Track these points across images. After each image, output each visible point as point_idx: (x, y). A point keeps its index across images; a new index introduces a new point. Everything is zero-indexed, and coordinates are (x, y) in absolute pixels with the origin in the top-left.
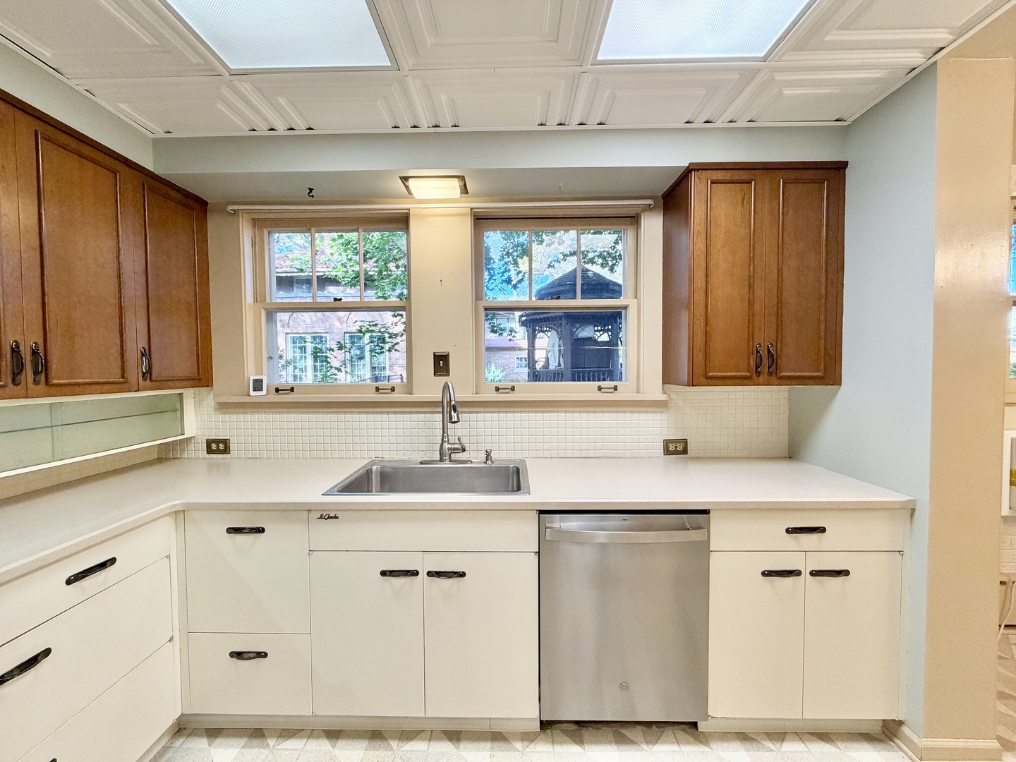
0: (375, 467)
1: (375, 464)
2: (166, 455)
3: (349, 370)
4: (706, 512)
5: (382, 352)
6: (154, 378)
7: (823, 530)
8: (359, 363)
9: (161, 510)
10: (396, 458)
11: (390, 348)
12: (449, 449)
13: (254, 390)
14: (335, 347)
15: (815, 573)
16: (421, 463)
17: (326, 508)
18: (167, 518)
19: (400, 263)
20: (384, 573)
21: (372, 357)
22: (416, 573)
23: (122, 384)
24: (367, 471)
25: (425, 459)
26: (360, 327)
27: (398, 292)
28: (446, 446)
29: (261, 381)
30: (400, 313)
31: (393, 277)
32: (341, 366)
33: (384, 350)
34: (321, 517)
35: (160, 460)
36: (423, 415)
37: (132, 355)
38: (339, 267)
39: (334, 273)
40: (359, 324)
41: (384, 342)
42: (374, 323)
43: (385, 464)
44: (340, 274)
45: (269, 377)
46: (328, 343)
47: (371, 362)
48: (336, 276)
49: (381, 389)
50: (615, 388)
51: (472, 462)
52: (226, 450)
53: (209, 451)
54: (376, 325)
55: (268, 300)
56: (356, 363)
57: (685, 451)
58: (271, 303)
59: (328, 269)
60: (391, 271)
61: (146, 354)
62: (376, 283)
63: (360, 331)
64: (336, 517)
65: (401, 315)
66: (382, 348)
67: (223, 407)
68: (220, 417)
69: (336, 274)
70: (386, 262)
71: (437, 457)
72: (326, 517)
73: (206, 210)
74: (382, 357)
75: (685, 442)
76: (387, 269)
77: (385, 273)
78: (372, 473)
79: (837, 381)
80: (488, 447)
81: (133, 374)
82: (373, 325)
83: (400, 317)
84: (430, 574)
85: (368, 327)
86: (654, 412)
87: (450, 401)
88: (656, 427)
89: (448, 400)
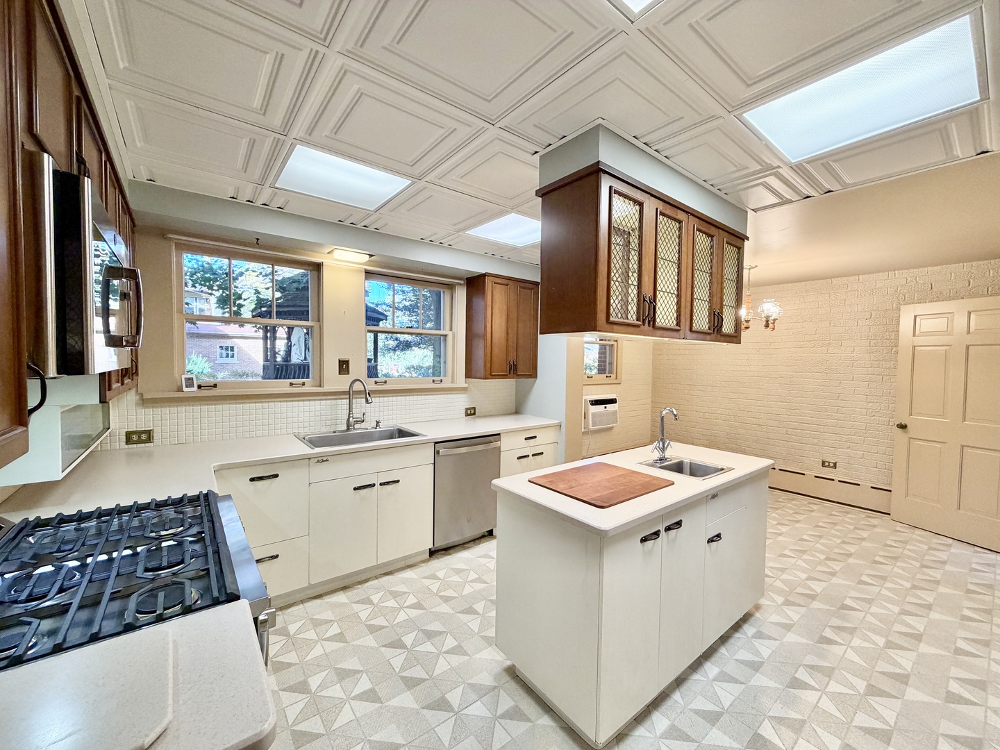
4: (499, 434)
7: (536, 437)
12: (353, 422)
13: (187, 387)
15: (534, 455)
17: (322, 455)
20: (355, 489)
22: (374, 485)
29: (192, 379)
34: (317, 462)
49: (294, 384)
50: (441, 381)
51: (367, 428)
52: (149, 440)
53: (130, 442)
57: (474, 414)
64: (327, 460)
68: (144, 411)
71: (343, 428)
72: (321, 461)
73: (135, 232)
75: (474, 408)
79: (536, 377)
80: (377, 419)
84: (381, 484)
86: (461, 393)
88: (462, 401)
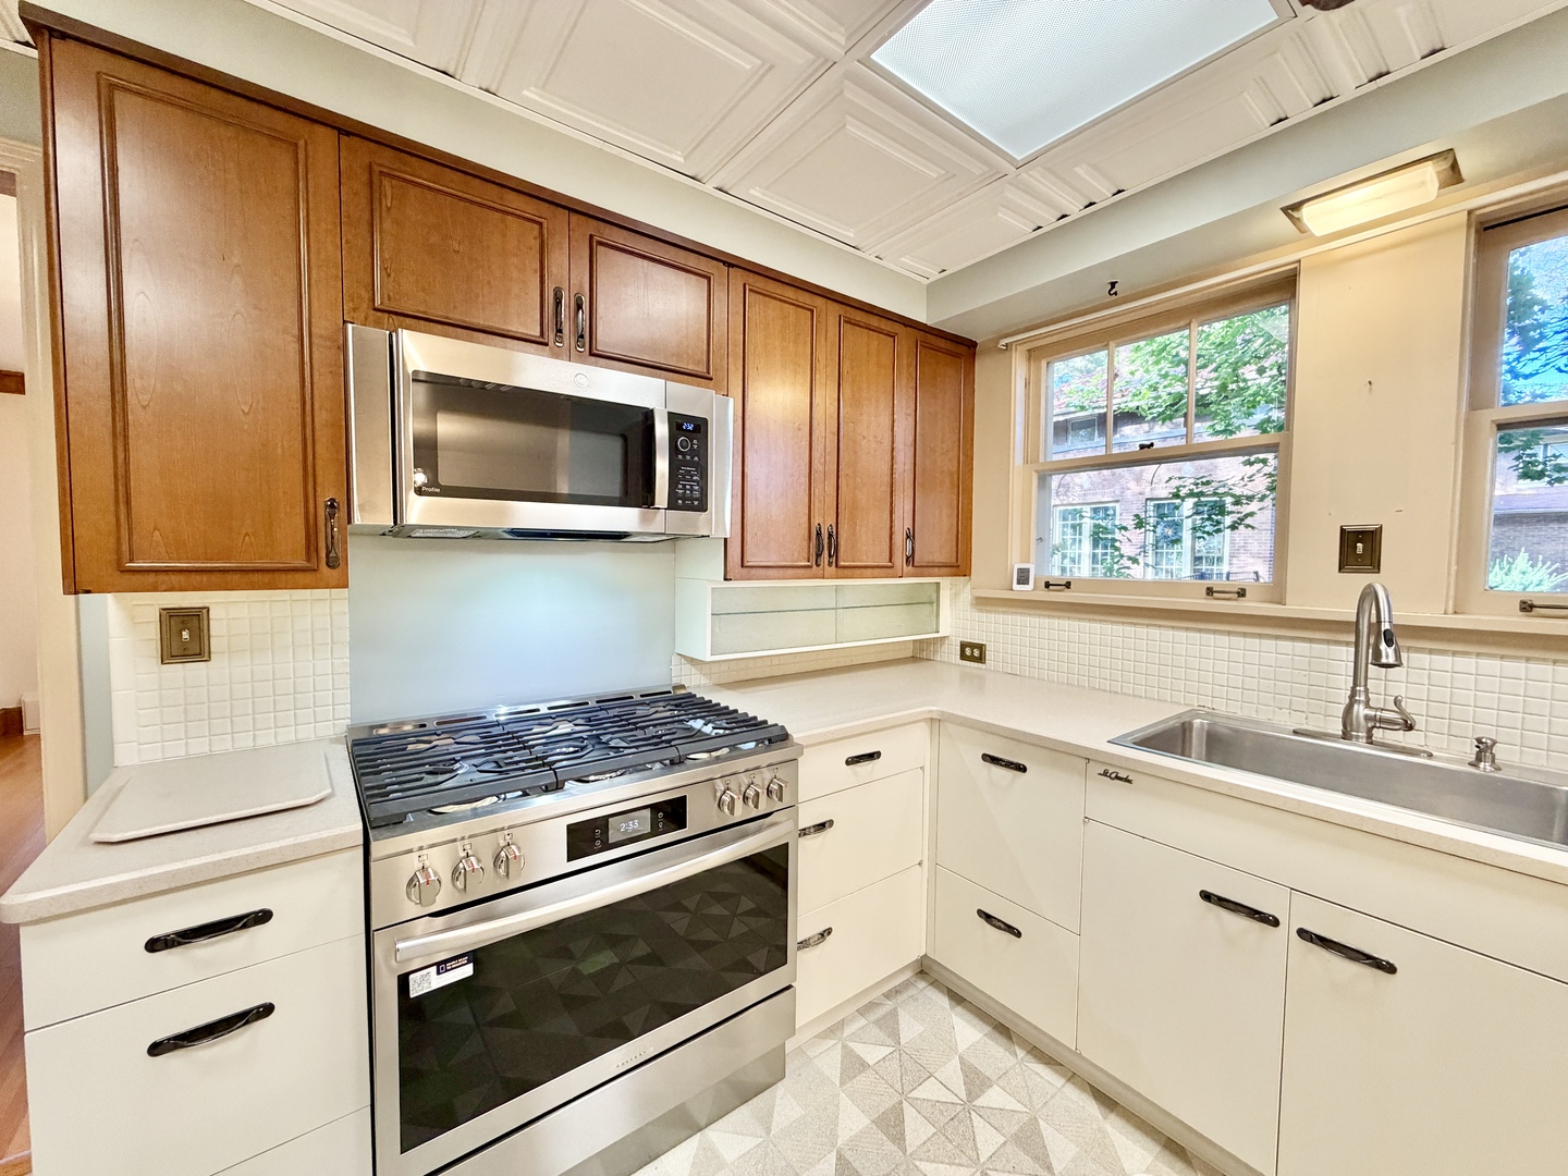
0: (1198, 721)
1: (1198, 716)
2: (919, 654)
3: (1150, 560)
5: (1219, 531)
6: (916, 564)
8: (1171, 551)
9: (919, 713)
10: (1239, 714)
11: (1235, 522)
12: (1367, 718)
13: (1019, 583)
14: (1130, 523)
16: (1295, 732)
17: (1114, 763)
18: (922, 724)
19: (1266, 363)
20: (1206, 897)
21: (1194, 538)
23: (887, 569)
24: (1183, 724)
25: (1305, 727)
26: (1177, 488)
27: (1259, 417)
28: (1360, 711)
29: (1028, 570)
30: (1261, 456)
31: (1250, 392)
32: (1140, 554)
33: (1222, 526)
34: (1105, 774)
35: (914, 659)
36: (1308, 645)
37: (899, 537)
38: (1144, 391)
39: (1132, 405)
40: (1175, 483)
41: (1222, 510)
42: (1204, 480)
43: (1217, 720)
44: (1144, 404)
45: (1037, 566)
46: (1118, 517)
47: (1193, 548)
48: (1138, 408)
49: (1217, 592)
51: (1430, 756)
52: (981, 659)
53: (963, 656)
54: (1208, 483)
55: (1041, 460)
56: (1165, 551)
58: (1046, 463)
59: (1124, 399)
60: (1245, 381)
61: (910, 536)
62: (1213, 408)
63: (1176, 496)
64: (1127, 780)
65: (1264, 462)
66: (1218, 523)
67: (982, 603)
68: (976, 615)
69: (1137, 404)
70: (1235, 367)
71: (1338, 729)
72: (1113, 776)
73: (974, 354)
74: (1217, 537)
76: (1237, 378)
77: (1234, 386)
78: (1191, 731)
81: (899, 559)
82: (1203, 483)
83: (1261, 465)
84: (1304, 936)
85: (1192, 487)
87: (1379, 622)
89: (1374, 620)
